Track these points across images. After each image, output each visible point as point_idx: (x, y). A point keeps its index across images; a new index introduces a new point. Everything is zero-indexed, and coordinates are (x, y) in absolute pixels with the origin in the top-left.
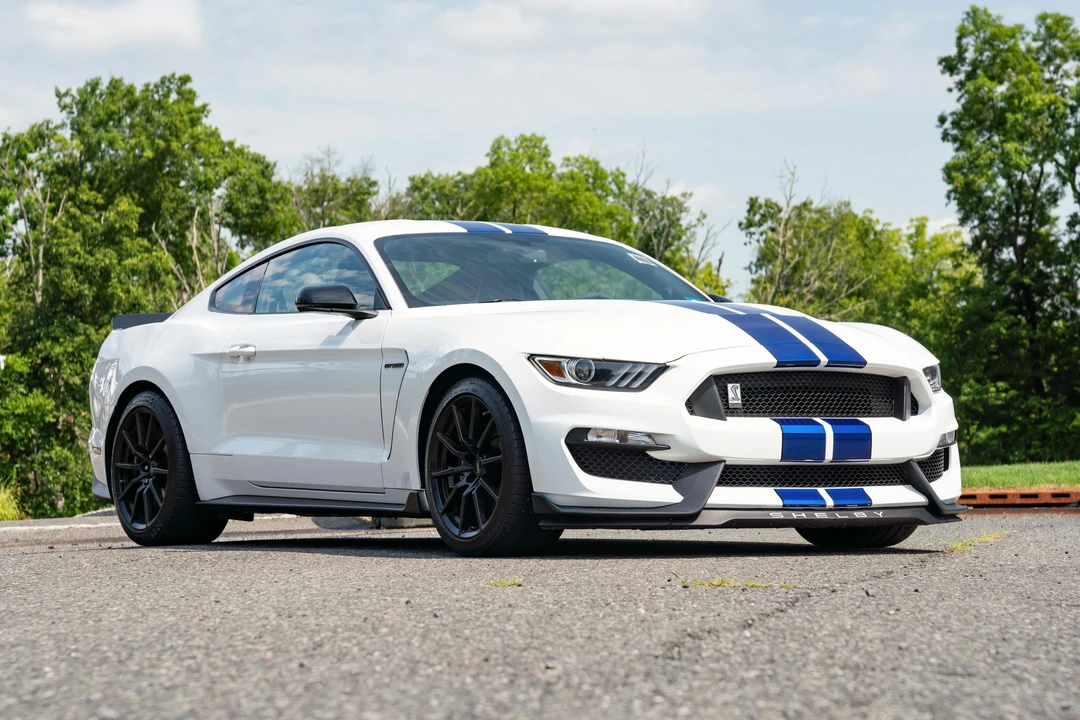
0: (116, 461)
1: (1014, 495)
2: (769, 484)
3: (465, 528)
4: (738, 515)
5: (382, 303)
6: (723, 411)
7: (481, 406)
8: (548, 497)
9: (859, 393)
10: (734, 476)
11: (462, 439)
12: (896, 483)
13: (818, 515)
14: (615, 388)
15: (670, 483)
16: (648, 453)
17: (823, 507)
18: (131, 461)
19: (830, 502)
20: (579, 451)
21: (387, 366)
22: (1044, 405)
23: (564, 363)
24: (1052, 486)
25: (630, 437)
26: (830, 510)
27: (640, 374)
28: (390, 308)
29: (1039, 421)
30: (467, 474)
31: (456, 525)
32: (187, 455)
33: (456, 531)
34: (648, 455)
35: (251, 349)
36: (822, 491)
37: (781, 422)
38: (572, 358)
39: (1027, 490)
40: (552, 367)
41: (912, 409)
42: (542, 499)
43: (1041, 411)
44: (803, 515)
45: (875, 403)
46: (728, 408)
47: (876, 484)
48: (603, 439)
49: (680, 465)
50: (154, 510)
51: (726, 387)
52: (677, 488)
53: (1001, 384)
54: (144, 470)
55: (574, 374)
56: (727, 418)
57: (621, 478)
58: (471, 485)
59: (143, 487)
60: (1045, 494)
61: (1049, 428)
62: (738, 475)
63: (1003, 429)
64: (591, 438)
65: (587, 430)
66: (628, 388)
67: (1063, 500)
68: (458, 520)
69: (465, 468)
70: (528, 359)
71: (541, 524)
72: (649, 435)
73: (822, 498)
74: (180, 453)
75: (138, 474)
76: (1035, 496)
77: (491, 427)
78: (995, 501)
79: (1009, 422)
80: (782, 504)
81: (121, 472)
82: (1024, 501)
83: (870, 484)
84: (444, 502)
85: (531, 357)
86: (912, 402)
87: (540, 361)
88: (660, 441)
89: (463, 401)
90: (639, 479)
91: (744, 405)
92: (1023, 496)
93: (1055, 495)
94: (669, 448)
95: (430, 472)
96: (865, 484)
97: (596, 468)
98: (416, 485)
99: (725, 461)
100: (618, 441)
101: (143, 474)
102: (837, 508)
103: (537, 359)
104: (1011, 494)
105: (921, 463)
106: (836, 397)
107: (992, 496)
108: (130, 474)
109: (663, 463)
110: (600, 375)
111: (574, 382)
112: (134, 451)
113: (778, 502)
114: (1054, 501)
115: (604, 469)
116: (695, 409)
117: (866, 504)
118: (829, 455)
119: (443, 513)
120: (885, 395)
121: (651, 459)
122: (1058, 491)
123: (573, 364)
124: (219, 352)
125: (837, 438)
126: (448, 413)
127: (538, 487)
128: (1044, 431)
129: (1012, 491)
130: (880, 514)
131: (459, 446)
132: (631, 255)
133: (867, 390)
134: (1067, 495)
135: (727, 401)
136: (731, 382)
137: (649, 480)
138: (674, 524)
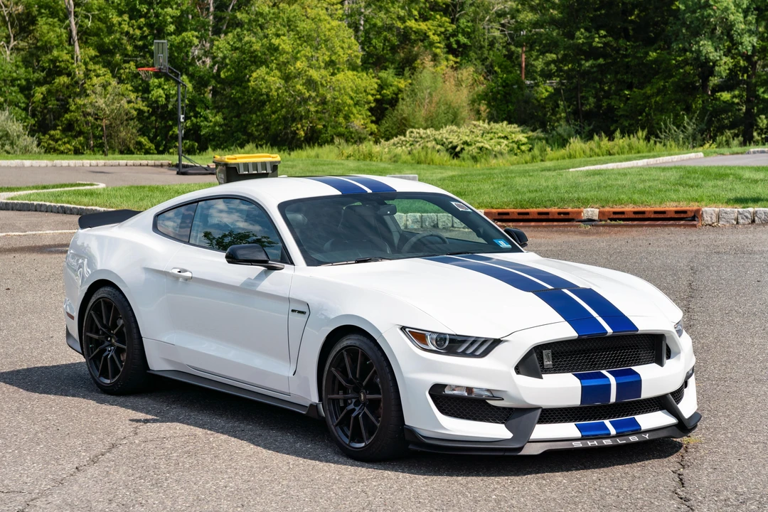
0: (86, 331)
1: (650, 212)
2: (571, 421)
3: (352, 440)
4: (551, 446)
5: (287, 259)
6: (540, 370)
7: (366, 358)
8: (417, 430)
9: (632, 349)
10: (547, 416)
11: (350, 376)
12: (656, 410)
13: (607, 442)
14: (463, 354)
15: (503, 423)
16: (488, 401)
17: (608, 436)
18: (97, 332)
19: (613, 431)
20: (438, 399)
21: (293, 311)
22: (629, 45)
23: (428, 335)
24: (675, 204)
26: (613, 437)
28: (292, 263)
29: (626, 56)
30: (354, 400)
31: (347, 437)
32: (140, 338)
33: (347, 441)
34: (488, 403)
35: (188, 274)
36: (607, 422)
37: (580, 377)
38: (433, 332)
39: (658, 209)
40: (418, 336)
41: (667, 355)
42: (411, 431)
43: (626, 50)
44: (595, 443)
45: (643, 354)
46: (543, 368)
47: (643, 413)
48: (455, 392)
49: (511, 409)
50: (116, 371)
51: (542, 353)
52: (507, 427)
53: (603, 32)
54: (108, 341)
55: (435, 343)
56: (543, 375)
57: (468, 419)
58: (357, 409)
59: (107, 353)
60: (670, 211)
61: (631, 61)
62: (551, 415)
63: (601, 61)
64: (447, 391)
65: (445, 386)
66: (473, 355)
67: (682, 215)
68: (349, 433)
69: (353, 396)
70: (401, 329)
71: (410, 447)
72: (488, 390)
73: (607, 429)
74: (136, 336)
75: (103, 343)
76: (664, 212)
77: (373, 373)
78: (637, 216)
79: (605, 56)
80: (580, 435)
81: (90, 340)
82: (656, 216)
83: (639, 413)
84: (337, 419)
85: (403, 329)
86: (667, 350)
87: (409, 332)
88: (496, 394)
89: (352, 351)
90: (481, 420)
91: (553, 365)
92: (656, 212)
93: (677, 212)
94: (503, 399)
95: (327, 394)
96: (636, 414)
97: (450, 411)
98: (314, 398)
99: (541, 407)
100: (466, 394)
101: (106, 343)
102: (618, 435)
103: (407, 330)
104: (647, 211)
105: (673, 394)
106: (616, 353)
107: (635, 213)
108: (98, 343)
109: (498, 409)
110: (452, 345)
111: (434, 349)
112: (100, 327)
113: (578, 434)
114: (676, 216)
115: (456, 412)
116: (521, 370)
117: (637, 430)
118: (613, 399)
119: (337, 425)
120: (649, 348)
121: (490, 405)
122: (678, 209)
123: (435, 336)
124: (164, 270)
125: (618, 385)
126: (340, 356)
127: (409, 422)
128: (628, 62)
129: (648, 209)
130: (647, 436)
131: (349, 381)
132: (453, 203)
133: (637, 346)
134: (685, 212)
135: (543, 363)
136: (545, 349)
137: (488, 421)
138: (506, 454)
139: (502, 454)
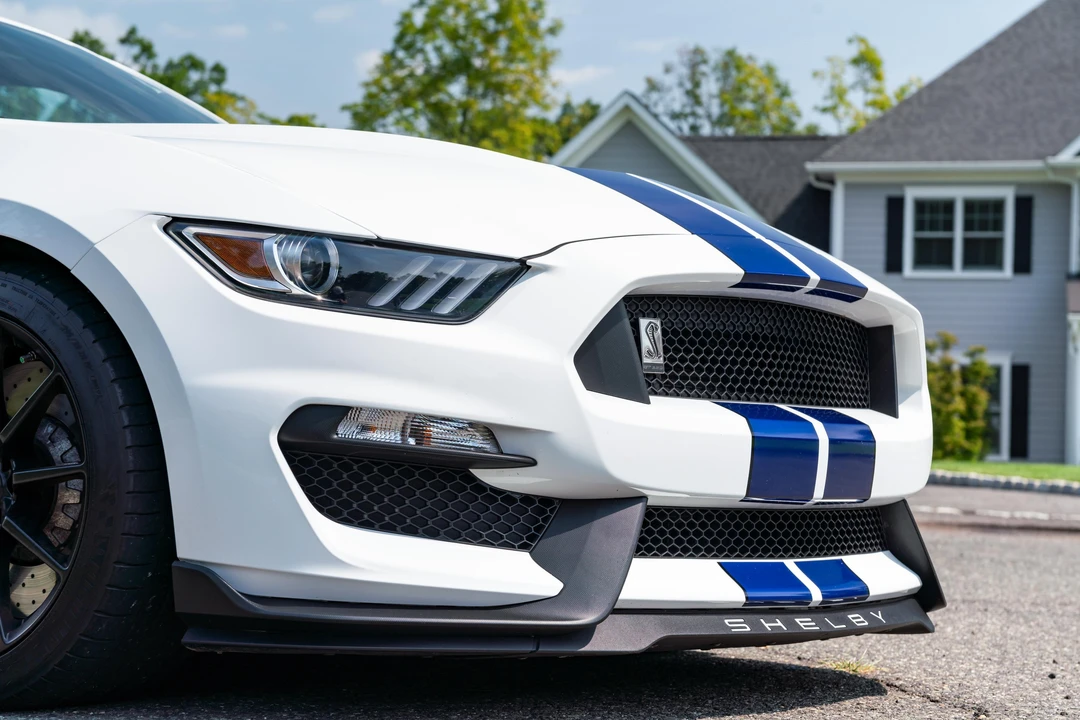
2: (705, 552)
8: (220, 573)
12: (876, 547)
14: (394, 310)
15: (523, 547)
16: (475, 472)
19: (816, 593)
20: (310, 459)
23: (271, 243)
25: (435, 430)
26: (810, 611)
27: (453, 284)
34: (474, 479)
36: (790, 564)
37: (748, 414)
38: (292, 234)
40: (233, 251)
42: (203, 576)
46: (645, 374)
48: (376, 436)
49: (547, 503)
51: (638, 325)
55: (296, 271)
56: (651, 398)
57: (410, 531)
62: (672, 530)
64: (346, 431)
65: (340, 412)
66: (426, 314)
70: (165, 229)
71: (187, 639)
72: (484, 431)
73: (798, 584)
80: (743, 599)
85: (175, 226)
87: (197, 236)
88: (510, 445)
90: (454, 536)
91: (667, 368)
94: (533, 463)
97: (347, 505)
99: (643, 498)
100: (410, 441)
103: (190, 231)
109: (508, 497)
111: (297, 291)
115: (368, 507)
121: (481, 487)
123: (297, 248)
127: (190, 545)
130: (880, 617)
136: (645, 315)
137: (474, 538)
138: (544, 649)
139: (527, 648)
